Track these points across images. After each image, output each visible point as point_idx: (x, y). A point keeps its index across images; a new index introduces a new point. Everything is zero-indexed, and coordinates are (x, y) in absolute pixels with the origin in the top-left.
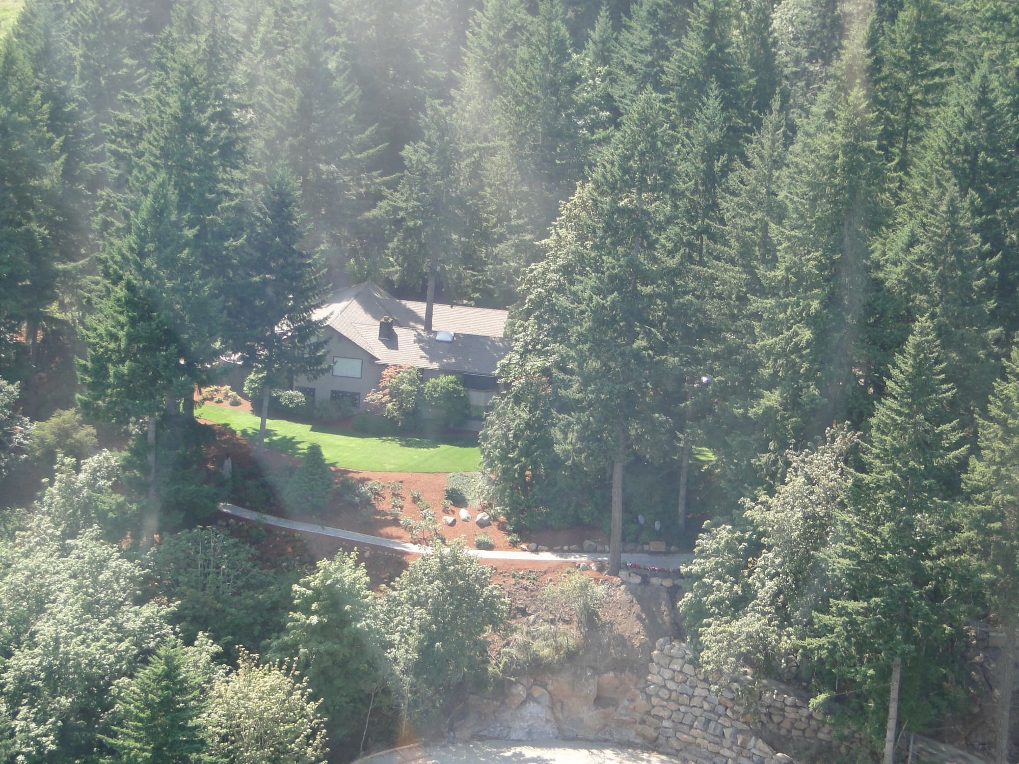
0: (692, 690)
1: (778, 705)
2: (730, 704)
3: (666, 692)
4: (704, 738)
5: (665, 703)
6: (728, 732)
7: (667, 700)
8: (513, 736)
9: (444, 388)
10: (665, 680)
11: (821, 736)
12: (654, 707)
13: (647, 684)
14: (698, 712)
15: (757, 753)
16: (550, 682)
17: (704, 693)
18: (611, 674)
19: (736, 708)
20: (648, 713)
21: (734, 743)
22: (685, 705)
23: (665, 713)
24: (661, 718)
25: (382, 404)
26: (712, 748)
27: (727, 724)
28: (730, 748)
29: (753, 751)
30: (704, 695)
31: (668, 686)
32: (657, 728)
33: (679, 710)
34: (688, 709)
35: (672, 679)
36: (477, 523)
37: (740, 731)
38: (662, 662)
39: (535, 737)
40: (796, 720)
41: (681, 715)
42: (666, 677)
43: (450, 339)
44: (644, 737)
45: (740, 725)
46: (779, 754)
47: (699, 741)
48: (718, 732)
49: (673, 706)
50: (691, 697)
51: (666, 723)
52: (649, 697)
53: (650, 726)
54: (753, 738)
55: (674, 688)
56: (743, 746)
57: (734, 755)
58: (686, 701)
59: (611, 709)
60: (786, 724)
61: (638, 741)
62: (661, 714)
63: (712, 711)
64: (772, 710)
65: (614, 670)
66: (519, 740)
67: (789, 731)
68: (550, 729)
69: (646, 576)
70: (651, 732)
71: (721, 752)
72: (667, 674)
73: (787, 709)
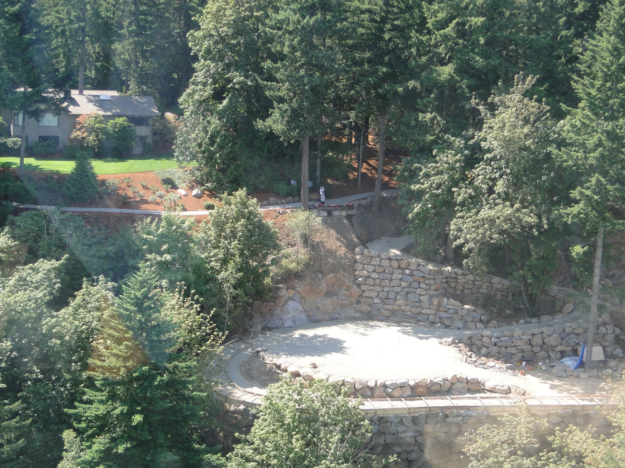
0: (391, 276)
1: (453, 275)
2: (422, 280)
3: (372, 280)
4: (406, 305)
5: (372, 288)
6: (424, 299)
7: (373, 285)
8: (286, 325)
9: (121, 124)
10: (369, 272)
11: (482, 290)
12: (364, 292)
13: (356, 278)
14: (399, 289)
15: (452, 307)
16: (297, 285)
17: (400, 276)
18: (332, 275)
19: (427, 282)
20: (361, 296)
21: (431, 304)
22: (388, 287)
23: (374, 294)
24: (372, 298)
25: (83, 138)
26: (414, 310)
27: (424, 293)
28: (429, 308)
29: (448, 307)
30: (400, 277)
31: (372, 276)
32: (370, 305)
33: (383, 290)
34: (390, 289)
35: (374, 271)
36: (194, 196)
37: (433, 296)
38: (364, 262)
39: (298, 323)
40: (465, 283)
41: (386, 294)
42: (370, 271)
43: (109, 99)
44: (361, 312)
45: (432, 292)
46: (466, 307)
47: (402, 308)
48: (417, 300)
49: (379, 289)
50: (391, 280)
51: (377, 301)
52: (359, 285)
53: (365, 304)
54: (445, 299)
55: (377, 277)
56: (439, 305)
57: (434, 312)
58: (388, 284)
59: (335, 298)
60: (460, 287)
61: (358, 315)
62: (371, 295)
63: (410, 286)
64: (448, 280)
65: (333, 272)
66: (290, 327)
67: (463, 291)
68: (303, 317)
69: (330, 211)
70: (365, 308)
71: (423, 311)
72: (371, 268)
73: (459, 277)
